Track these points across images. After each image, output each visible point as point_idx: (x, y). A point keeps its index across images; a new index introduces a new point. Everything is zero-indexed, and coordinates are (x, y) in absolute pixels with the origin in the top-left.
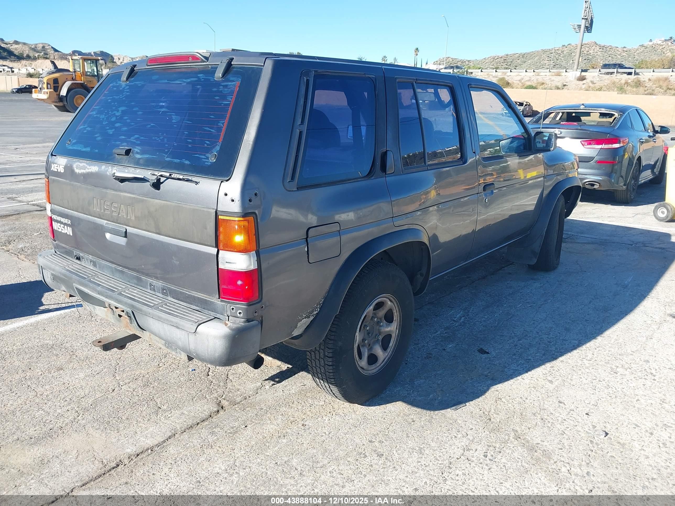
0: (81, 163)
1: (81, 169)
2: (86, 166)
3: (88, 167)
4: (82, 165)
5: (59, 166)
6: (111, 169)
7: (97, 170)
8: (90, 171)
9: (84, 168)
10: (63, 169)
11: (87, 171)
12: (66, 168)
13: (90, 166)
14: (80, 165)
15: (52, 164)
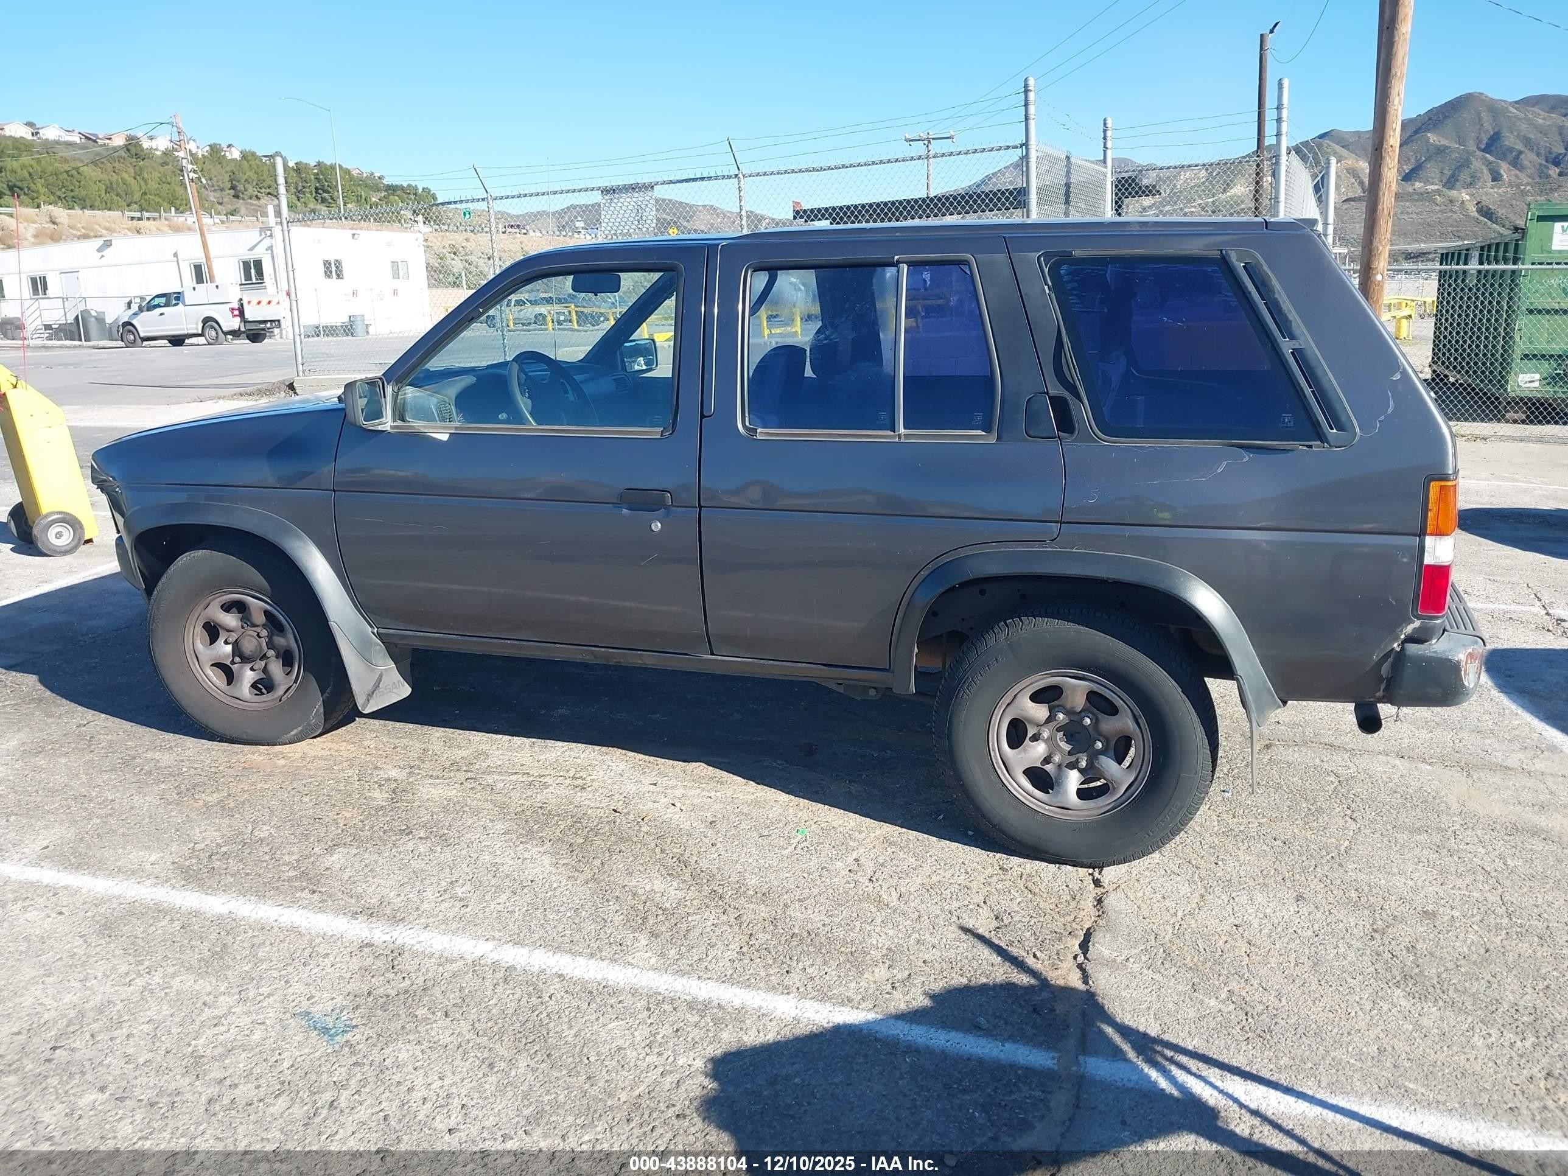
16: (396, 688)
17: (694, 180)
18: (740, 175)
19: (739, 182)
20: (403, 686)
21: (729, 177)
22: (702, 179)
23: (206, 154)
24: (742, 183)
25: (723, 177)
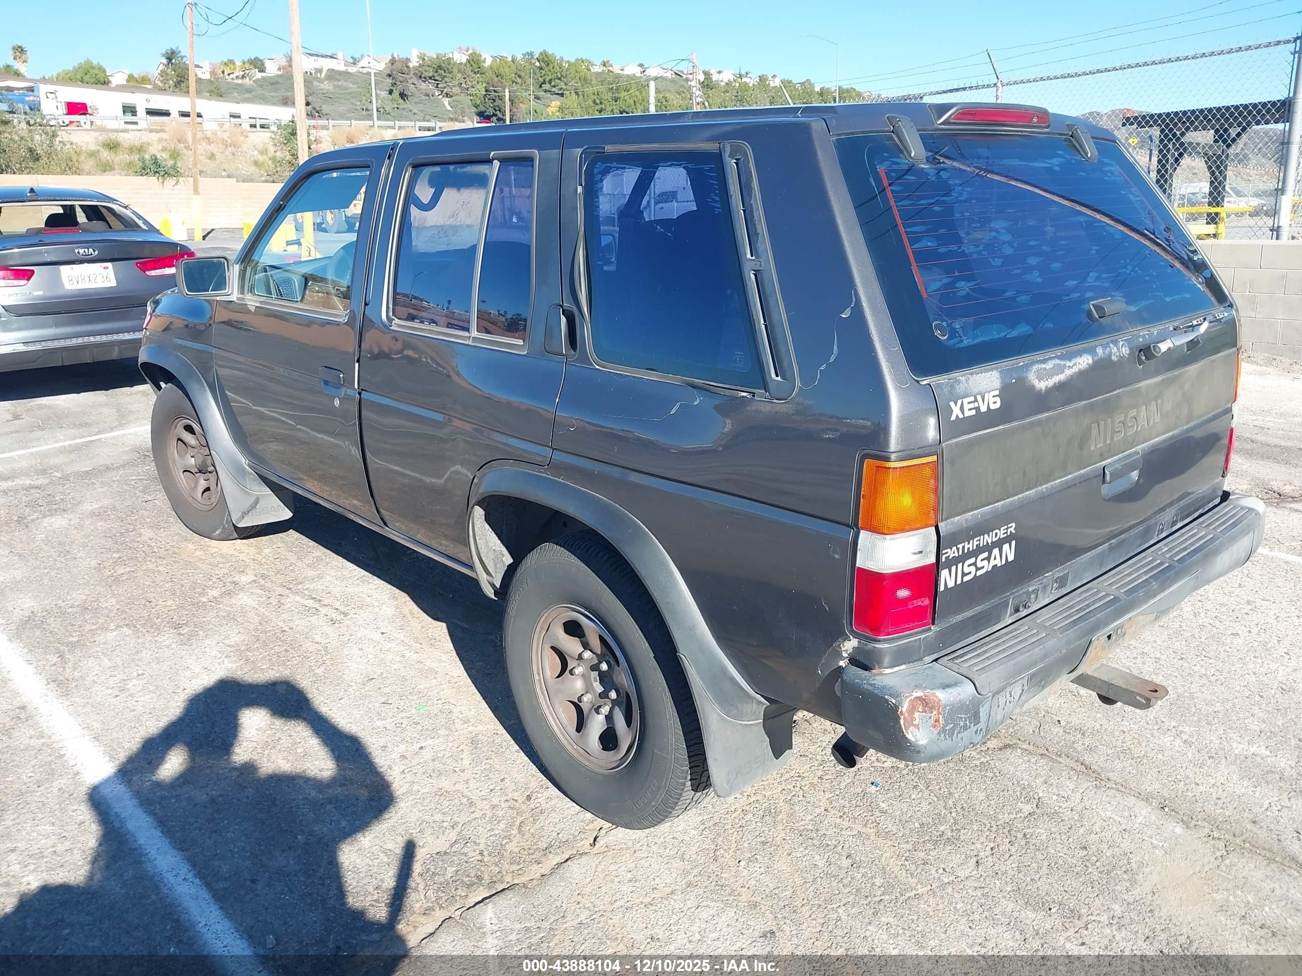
0: (1044, 361)
1: (1051, 376)
2: (1063, 362)
3: (1068, 363)
4: (1049, 365)
5: (979, 397)
6: (1115, 348)
7: (1090, 361)
8: (1075, 369)
9: (1060, 370)
10: (998, 399)
11: (1068, 372)
12: (1005, 392)
13: (1070, 361)
14: (1045, 369)
15: (952, 404)
16: (275, 510)
17: (957, 90)
18: (999, 84)
19: (997, 90)
20: (283, 510)
21: (989, 86)
22: (964, 89)
23: (756, 83)
24: (1000, 91)
25: (983, 87)
